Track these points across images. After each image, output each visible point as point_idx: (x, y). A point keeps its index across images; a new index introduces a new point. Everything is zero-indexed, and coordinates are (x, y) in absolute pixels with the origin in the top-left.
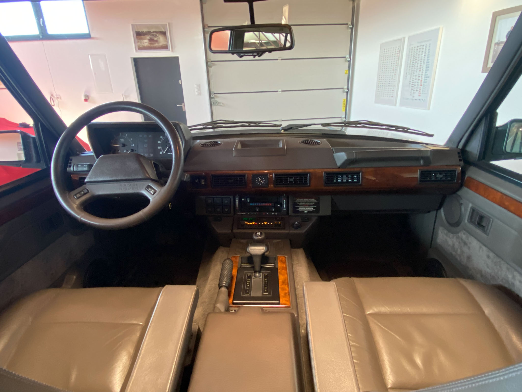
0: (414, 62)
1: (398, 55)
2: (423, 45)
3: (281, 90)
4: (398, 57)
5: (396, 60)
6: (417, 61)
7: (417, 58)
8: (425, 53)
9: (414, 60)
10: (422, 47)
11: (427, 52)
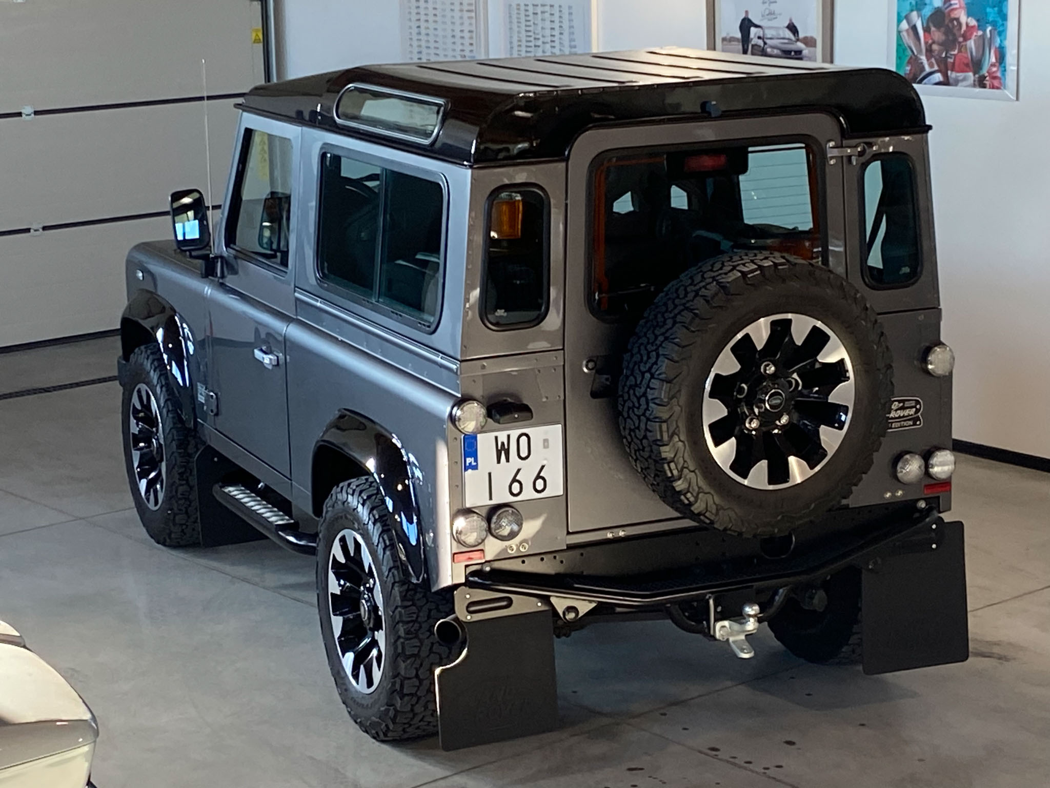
0: (532, 44)
1: (473, 14)
2: (552, 6)
3: (32, 111)
4: (474, 21)
5: (466, 28)
6: (539, 43)
7: (537, 37)
8: (561, 27)
9: (532, 39)
10: (547, 8)
11: (566, 25)
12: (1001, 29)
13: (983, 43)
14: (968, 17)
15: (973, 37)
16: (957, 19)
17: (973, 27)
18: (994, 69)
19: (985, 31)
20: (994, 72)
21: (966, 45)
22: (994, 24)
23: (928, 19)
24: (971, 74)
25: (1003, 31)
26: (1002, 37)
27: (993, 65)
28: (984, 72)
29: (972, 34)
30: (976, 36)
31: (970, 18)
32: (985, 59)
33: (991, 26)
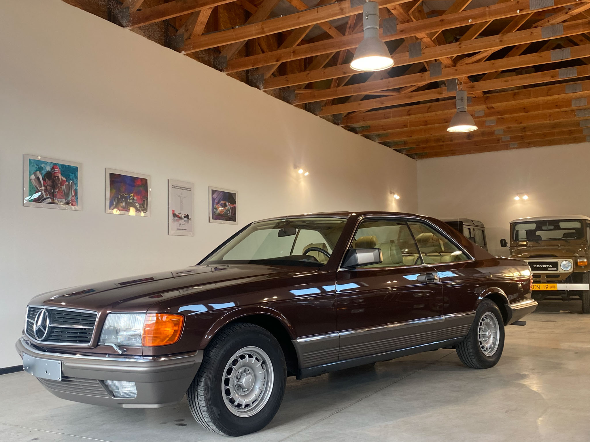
12: (76, 182)
13: (69, 188)
14: (62, 176)
15: (65, 185)
16: (58, 177)
17: (64, 180)
18: (74, 198)
19: (69, 182)
20: (73, 199)
21: (61, 188)
22: (73, 180)
23: (45, 175)
24: (64, 199)
25: (77, 183)
26: (76, 186)
27: (73, 196)
28: (70, 199)
29: (64, 183)
30: (66, 184)
31: (63, 177)
32: (70, 194)
33: (72, 181)
